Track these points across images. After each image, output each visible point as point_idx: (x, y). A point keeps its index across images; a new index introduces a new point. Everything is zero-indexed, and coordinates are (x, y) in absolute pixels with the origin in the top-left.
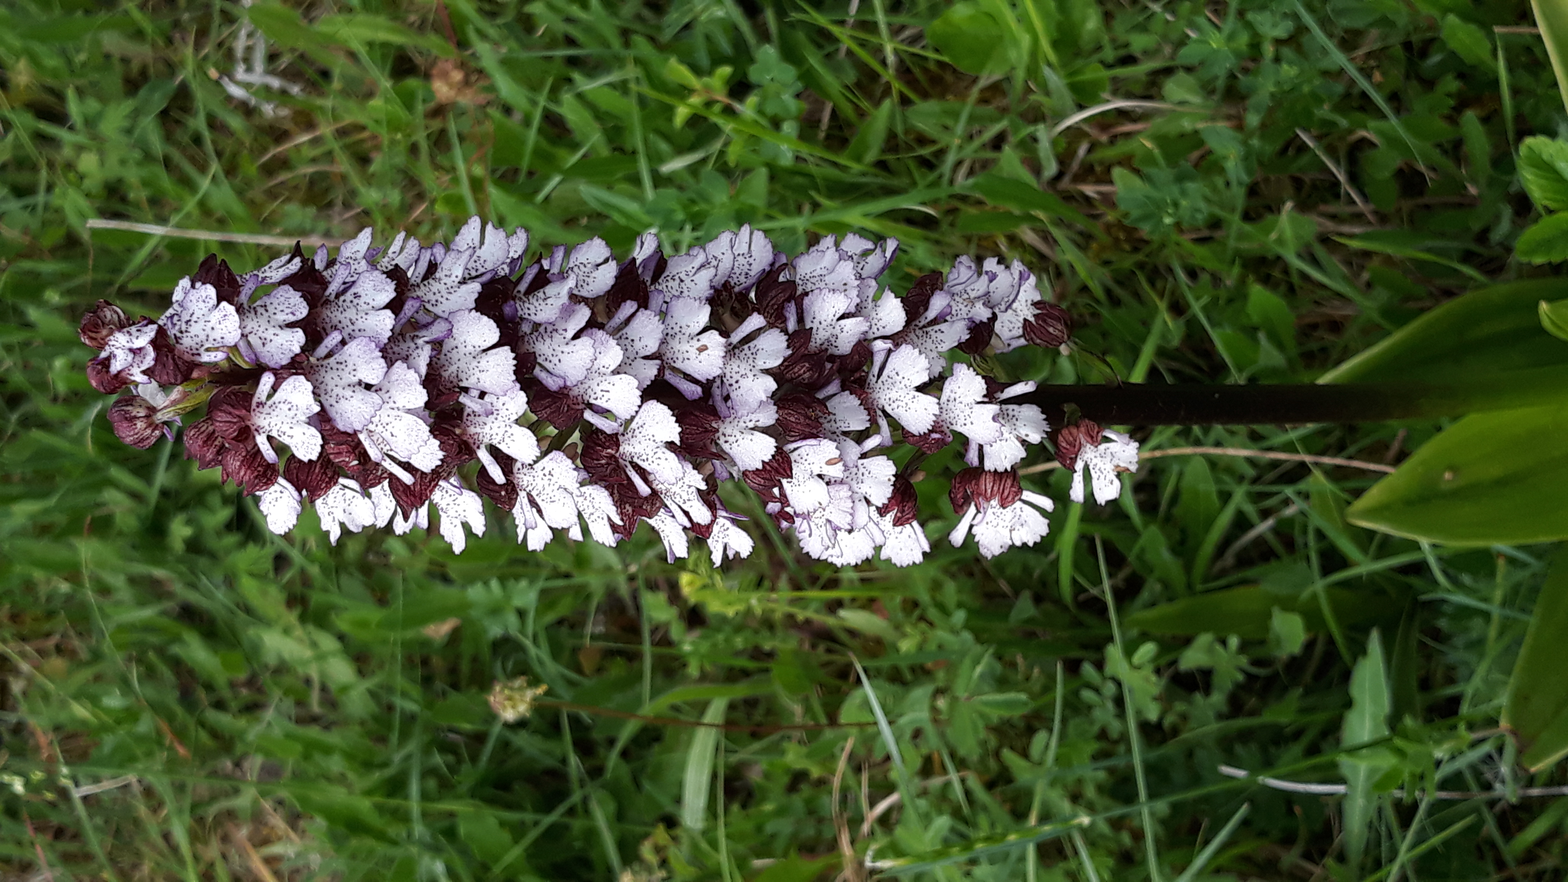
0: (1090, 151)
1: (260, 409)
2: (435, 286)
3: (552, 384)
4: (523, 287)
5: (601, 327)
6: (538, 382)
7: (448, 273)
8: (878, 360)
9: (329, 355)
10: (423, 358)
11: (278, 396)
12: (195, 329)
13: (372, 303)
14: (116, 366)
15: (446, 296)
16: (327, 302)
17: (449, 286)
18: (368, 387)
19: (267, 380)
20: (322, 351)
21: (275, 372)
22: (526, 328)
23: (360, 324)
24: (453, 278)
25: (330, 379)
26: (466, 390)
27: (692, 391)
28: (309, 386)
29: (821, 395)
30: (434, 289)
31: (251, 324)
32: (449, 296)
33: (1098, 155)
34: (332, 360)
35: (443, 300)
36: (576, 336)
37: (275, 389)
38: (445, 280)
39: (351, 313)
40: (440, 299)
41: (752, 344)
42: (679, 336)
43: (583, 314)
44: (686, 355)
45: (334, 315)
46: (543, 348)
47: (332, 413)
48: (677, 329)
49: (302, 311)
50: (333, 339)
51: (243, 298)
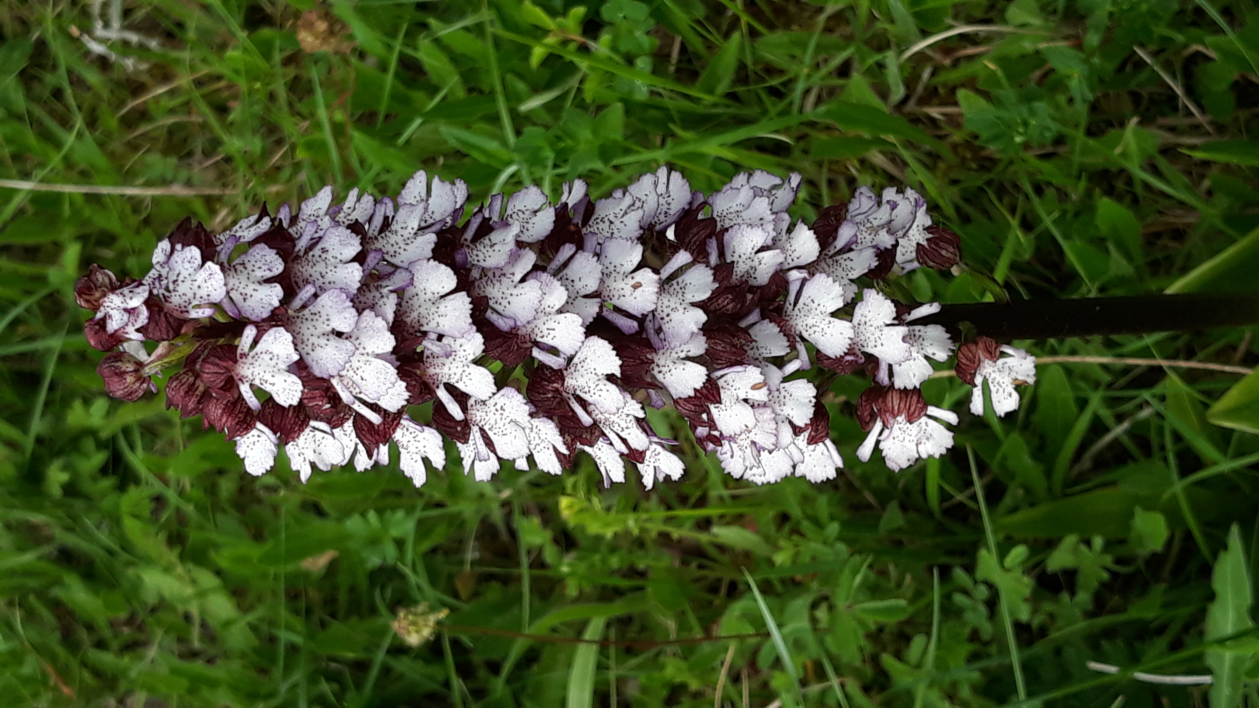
0: (933, 74)
1: (244, 360)
2: (393, 239)
3: (503, 324)
4: (469, 234)
5: (544, 269)
6: (490, 324)
7: (404, 226)
9: (304, 307)
10: (389, 306)
11: (259, 348)
12: (182, 288)
13: (339, 257)
14: (112, 326)
15: (403, 246)
16: (298, 257)
17: (405, 237)
18: (339, 334)
19: (250, 332)
20: (297, 303)
21: (256, 324)
22: (475, 274)
23: (330, 277)
24: (409, 229)
25: (306, 329)
26: (425, 334)
27: (629, 326)
28: (288, 337)
29: (745, 324)
30: (392, 241)
31: (232, 282)
32: (407, 247)
33: (942, 78)
34: (306, 312)
35: (401, 251)
36: (523, 280)
37: (255, 342)
38: (401, 232)
39: (320, 267)
40: (398, 250)
41: (680, 280)
42: (614, 274)
43: (529, 259)
44: (622, 292)
45: (305, 269)
46: (493, 291)
47: (308, 360)
48: (612, 268)
49: (278, 267)
50: (306, 293)
51: (223, 257)
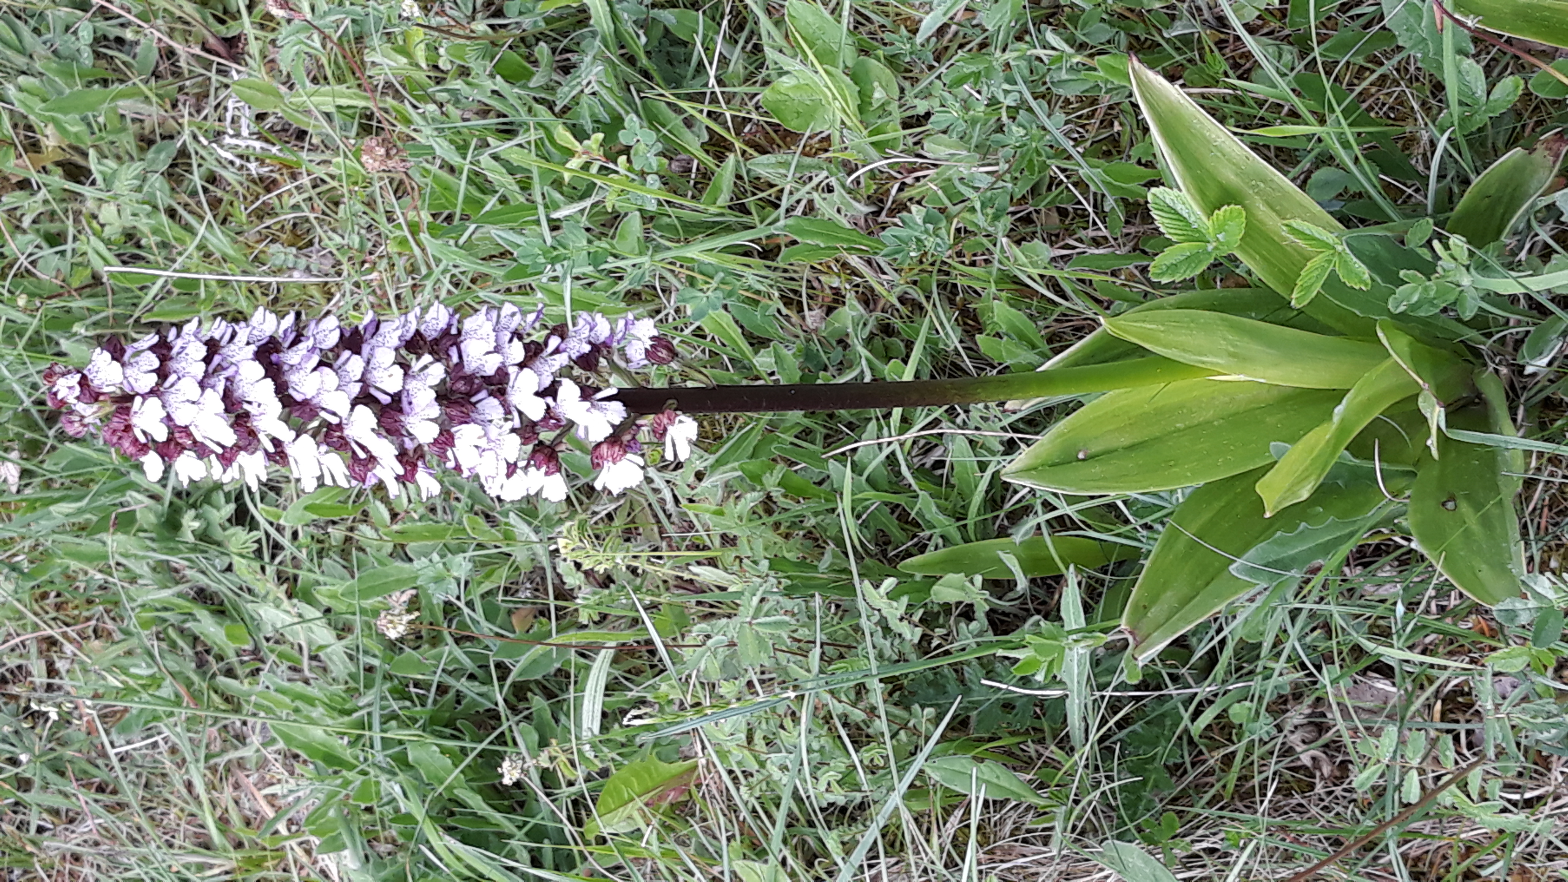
1: (136, 415)
2: (232, 347)
3: (298, 397)
4: (286, 345)
5: (330, 366)
6: (290, 396)
7: (241, 339)
8: (512, 377)
9: (172, 385)
10: (221, 387)
11: (144, 408)
12: (99, 375)
13: (194, 359)
14: (60, 396)
15: (238, 352)
16: (171, 358)
17: (240, 347)
18: (192, 402)
19: (138, 400)
20: (167, 384)
21: (142, 396)
22: (286, 368)
23: (187, 370)
24: (243, 342)
25: (171, 398)
26: (250, 403)
27: (385, 399)
28: (159, 403)
29: (474, 399)
31: (129, 371)
34: (172, 389)
36: (312, 371)
37: (142, 404)
38: (239, 343)
39: (183, 364)
40: (235, 354)
41: (423, 372)
42: (376, 368)
43: (315, 359)
44: (379, 379)
45: (173, 365)
46: (293, 378)
47: (173, 416)
48: (375, 365)
49: (156, 364)
50: (172, 378)
51: (126, 358)
